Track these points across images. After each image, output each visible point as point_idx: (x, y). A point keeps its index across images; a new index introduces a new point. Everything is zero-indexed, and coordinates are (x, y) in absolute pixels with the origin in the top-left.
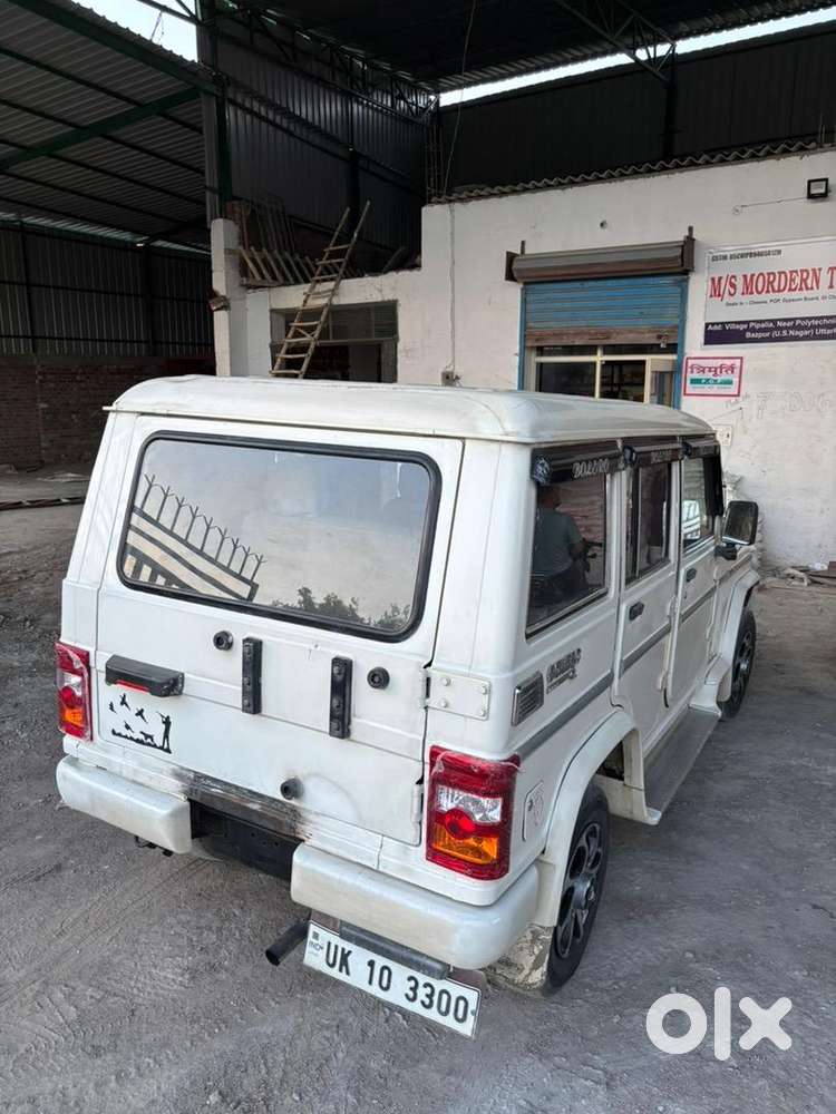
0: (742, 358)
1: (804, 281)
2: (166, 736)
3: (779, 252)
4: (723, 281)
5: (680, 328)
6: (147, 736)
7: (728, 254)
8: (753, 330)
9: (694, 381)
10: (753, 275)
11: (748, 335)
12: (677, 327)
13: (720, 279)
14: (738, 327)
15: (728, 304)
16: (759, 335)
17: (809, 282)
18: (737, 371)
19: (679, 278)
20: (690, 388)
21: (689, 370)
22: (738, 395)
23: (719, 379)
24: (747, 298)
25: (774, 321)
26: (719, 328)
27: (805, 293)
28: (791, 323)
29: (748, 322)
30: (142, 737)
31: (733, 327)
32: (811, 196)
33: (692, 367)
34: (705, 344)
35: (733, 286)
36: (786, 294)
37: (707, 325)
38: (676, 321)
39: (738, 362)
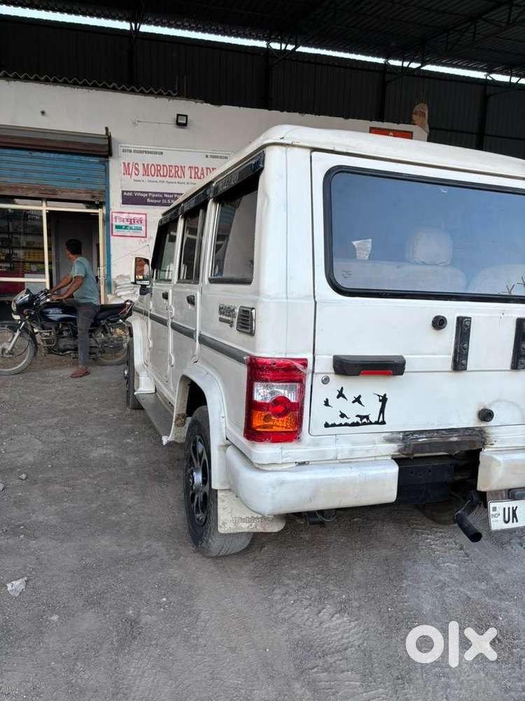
0: (146, 214)
1: (176, 172)
2: (382, 411)
3: (162, 153)
4: (131, 166)
5: (105, 192)
6: (362, 417)
7: (132, 149)
8: (151, 198)
9: (118, 227)
10: (148, 165)
11: (148, 200)
12: (104, 191)
13: (129, 164)
14: (142, 195)
15: (135, 180)
16: (156, 201)
17: (179, 173)
18: (144, 222)
19: (103, 159)
20: (115, 231)
21: (114, 220)
22: (146, 237)
23: (133, 226)
24: (146, 178)
25: (163, 194)
26: (131, 194)
27: (178, 180)
28: (171, 196)
29: (148, 193)
30: (358, 420)
31: (139, 195)
32: (179, 125)
33: (116, 218)
34: (123, 204)
35: (137, 169)
36: (167, 179)
37: (123, 192)
38: (103, 188)
39: (143, 217)
